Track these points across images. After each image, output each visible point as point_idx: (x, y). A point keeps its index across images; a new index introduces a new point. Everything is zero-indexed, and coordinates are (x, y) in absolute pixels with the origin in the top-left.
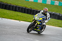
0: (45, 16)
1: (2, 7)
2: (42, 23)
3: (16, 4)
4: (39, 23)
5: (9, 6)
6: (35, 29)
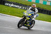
4: (28, 19)
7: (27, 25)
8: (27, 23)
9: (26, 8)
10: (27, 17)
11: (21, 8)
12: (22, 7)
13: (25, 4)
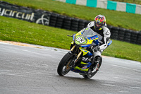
0: (99, 35)
1: (56, 23)
2: (92, 52)
3: (87, 17)
4: (85, 53)
5: (72, 21)
6: (77, 67)
7: (82, 69)
8: (82, 63)
9: (20, 15)
10: (83, 47)
11: (4, 15)
12: (8, 13)
13: (17, 3)
